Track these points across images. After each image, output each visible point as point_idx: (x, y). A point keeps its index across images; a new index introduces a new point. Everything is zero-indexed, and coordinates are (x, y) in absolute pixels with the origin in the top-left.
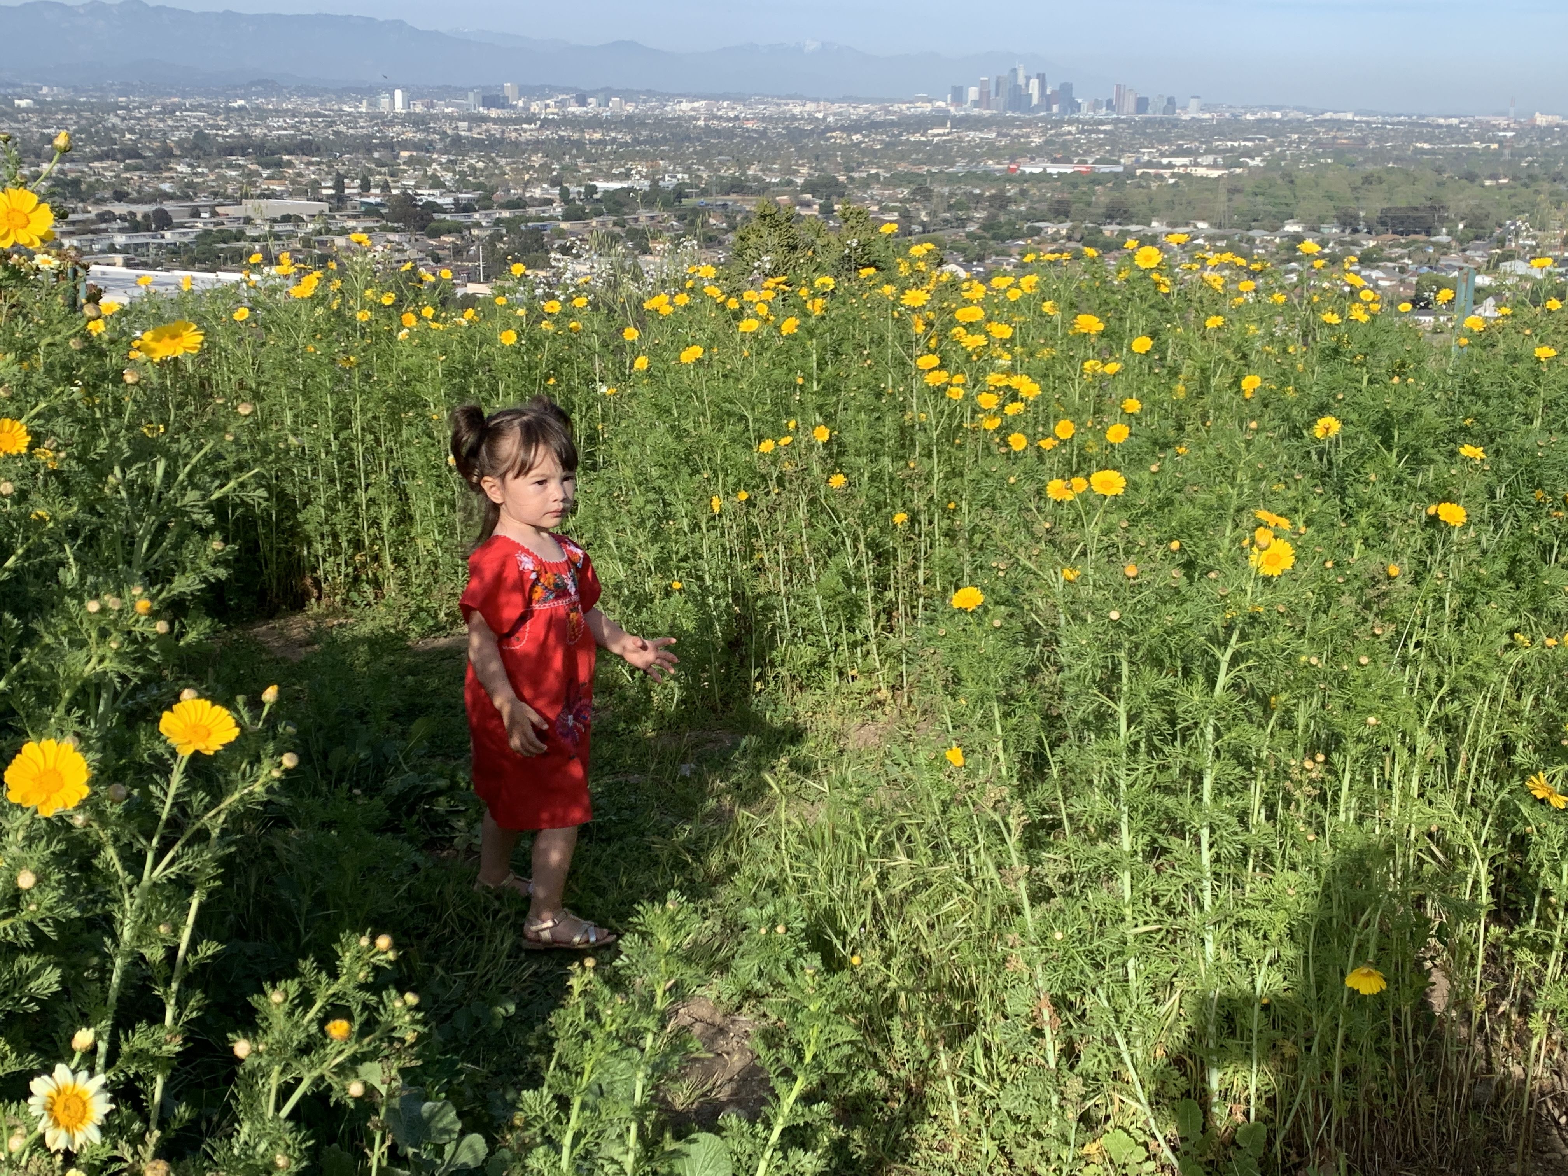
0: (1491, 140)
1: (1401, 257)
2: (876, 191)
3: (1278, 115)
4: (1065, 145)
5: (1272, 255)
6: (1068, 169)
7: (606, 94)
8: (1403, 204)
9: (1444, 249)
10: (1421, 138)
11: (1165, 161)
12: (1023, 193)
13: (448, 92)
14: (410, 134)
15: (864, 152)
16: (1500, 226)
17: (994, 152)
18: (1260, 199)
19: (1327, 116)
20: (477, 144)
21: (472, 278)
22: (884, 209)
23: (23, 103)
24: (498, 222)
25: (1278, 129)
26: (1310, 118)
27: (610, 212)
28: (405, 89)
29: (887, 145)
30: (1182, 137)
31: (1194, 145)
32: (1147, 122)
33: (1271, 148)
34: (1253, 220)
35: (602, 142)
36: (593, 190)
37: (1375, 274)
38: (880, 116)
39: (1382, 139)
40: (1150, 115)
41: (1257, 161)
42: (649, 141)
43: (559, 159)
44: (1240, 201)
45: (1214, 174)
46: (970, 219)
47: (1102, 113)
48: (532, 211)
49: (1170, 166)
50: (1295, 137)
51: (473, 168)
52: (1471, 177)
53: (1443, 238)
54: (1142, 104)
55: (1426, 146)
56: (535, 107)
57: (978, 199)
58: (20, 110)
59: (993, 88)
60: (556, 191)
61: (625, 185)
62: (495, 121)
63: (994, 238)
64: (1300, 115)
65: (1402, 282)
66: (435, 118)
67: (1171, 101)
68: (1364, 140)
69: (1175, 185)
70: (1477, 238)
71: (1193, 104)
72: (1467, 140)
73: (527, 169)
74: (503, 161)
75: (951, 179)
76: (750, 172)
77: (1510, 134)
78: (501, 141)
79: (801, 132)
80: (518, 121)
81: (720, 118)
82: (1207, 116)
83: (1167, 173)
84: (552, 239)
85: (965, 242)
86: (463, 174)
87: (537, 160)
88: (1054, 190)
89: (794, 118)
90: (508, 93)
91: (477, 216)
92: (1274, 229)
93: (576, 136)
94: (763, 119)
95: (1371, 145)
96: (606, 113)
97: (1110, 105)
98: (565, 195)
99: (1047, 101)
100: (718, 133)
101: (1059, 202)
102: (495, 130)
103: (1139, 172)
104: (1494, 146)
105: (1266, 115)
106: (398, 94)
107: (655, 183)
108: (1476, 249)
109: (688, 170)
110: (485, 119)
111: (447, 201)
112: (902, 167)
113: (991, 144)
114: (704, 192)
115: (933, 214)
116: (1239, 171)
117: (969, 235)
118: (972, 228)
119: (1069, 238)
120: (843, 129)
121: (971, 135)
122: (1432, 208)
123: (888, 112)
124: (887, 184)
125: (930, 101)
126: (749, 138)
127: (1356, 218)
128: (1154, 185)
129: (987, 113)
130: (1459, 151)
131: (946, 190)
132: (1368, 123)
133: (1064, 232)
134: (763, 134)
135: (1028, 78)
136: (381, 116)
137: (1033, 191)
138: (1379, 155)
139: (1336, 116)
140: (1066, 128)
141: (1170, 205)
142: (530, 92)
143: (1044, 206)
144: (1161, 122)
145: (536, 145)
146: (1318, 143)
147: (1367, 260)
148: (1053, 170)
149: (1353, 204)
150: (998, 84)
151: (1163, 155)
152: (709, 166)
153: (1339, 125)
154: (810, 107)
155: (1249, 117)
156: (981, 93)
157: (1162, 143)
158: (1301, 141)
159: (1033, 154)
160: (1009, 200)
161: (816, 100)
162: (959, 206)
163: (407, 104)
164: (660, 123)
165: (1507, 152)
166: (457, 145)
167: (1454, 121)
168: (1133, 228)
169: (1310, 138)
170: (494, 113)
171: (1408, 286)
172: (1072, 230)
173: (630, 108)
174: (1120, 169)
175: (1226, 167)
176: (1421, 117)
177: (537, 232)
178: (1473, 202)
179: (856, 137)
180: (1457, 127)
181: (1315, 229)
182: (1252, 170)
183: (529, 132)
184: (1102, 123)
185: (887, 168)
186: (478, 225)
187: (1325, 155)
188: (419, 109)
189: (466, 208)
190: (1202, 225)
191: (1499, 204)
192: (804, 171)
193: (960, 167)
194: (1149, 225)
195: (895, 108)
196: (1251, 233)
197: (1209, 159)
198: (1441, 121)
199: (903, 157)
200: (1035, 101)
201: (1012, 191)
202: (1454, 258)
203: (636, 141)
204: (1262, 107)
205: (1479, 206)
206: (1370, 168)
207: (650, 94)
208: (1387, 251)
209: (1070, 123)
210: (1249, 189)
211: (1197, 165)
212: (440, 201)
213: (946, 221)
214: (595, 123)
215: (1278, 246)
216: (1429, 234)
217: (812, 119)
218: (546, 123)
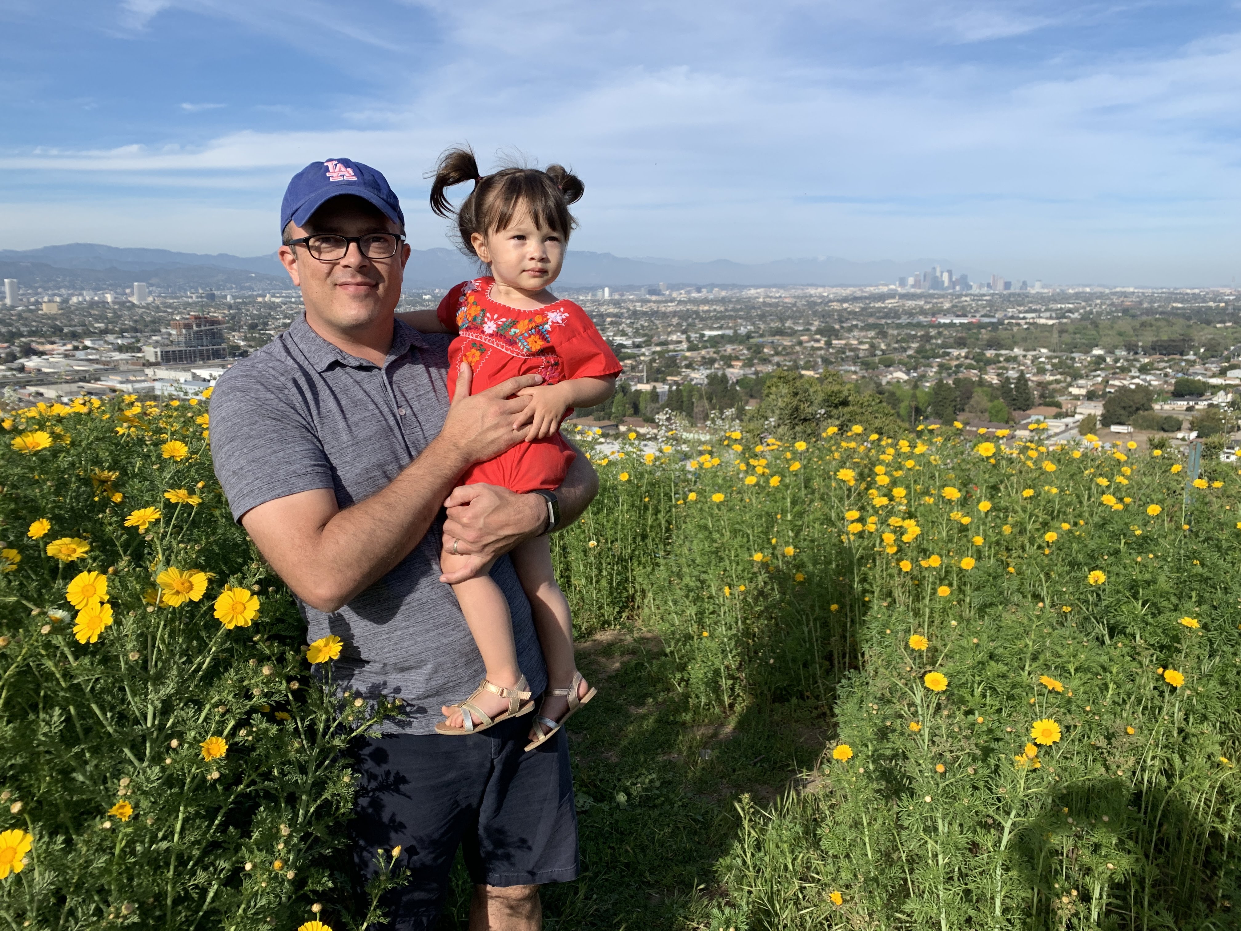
0: (1220, 301)
1: (1165, 368)
2: (856, 333)
3: (1088, 290)
4: (963, 308)
5: (1086, 367)
6: (965, 321)
7: (712, 287)
8: (1165, 338)
9: (1192, 363)
10: (1176, 301)
11: (1021, 315)
12: (940, 333)
13: (631, 288)
14: (612, 310)
15: (850, 313)
16: (1227, 349)
17: (923, 312)
18: (1078, 336)
19: (1118, 289)
20: (645, 313)
21: (640, 381)
22: (861, 343)
23: (427, 297)
24: (654, 353)
25: (1088, 298)
26: (1107, 291)
27: (712, 347)
28: (610, 287)
29: (863, 309)
30: (1031, 302)
31: (1038, 307)
32: (1010, 295)
33: (1084, 308)
34: (1072, 347)
35: (708, 311)
36: (703, 335)
37: (1148, 378)
38: (859, 294)
39: (1152, 301)
40: (1012, 290)
41: (1076, 315)
42: (734, 310)
43: (686, 320)
44: (1066, 338)
45: (1051, 322)
46: (909, 348)
47: (985, 290)
48: (671, 347)
49: (1024, 318)
50: (1098, 301)
51: (642, 326)
52: (1208, 323)
53: (1191, 357)
54: (1007, 285)
55: (1180, 305)
56: (675, 295)
57: (914, 337)
58: (425, 300)
59: (922, 278)
60: (684, 336)
61: (720, 333)
62: (655, 302)
63: (923, 357)
64: (1101, 289)
65: (1166, 382)
66: (624, 301)
67: (1025, 284)
68: (1141, 303)
69: (1028, 329)
70: (1213, 357)
71: (1038, 284)
72: (1204, 301)
73: (670, 325)
74: (657, 322)
75: (899, 326)
76: (787, 325)
77: (1232, 298)
78: (657, 312)
79: (815, 303)
80: (666, 302)
81: (771, 297)
82: (1046, 291)
83: (1022, 322)
84: (681, 361)
85: (906, 360)
86: (637, 329)
87: (675, 321)
88: (957, 331)
89: (811, 296)
90: (661, 288)
91: (643, 350)
92: (1087, 352)
93: (695, 308)
94: (794, 297)
95: (1145, 305)
96: (711, 297)
97: (989, 286)
98: (688, 339)
99: (953, 284)
100: (770, 305)
101: (960, 338)
102: (654, 306)
103: (1006, 322)
104: (1223, 305)
105: (1081, 290)
106: (607, 290)
107: (736, 331)
108: (1212, 363)
109: (753, 324)
110: (649, 301)
111: (628, 343)
112: (871, 320)
113: (921, 308)
114: (762, 336)
115: (888, 345)
116: (1065, 320)
117: (909, 357)
118: (910, 352)
119: (966, 357)
120: (838, 301)
121: (910, 304)
122: (1184, 340)
123: (863, 292)
124: (862, 329)
125: (886, 285)
126: (786, 307)
127: (1137, 346)
128: (1015, 329)
129: (919, 291)
130: (1200, 308)
131: (895, 332)
132: (1143, 293)
133: (963, 354)
134: (794, 305)
135: (942, 273)
136: (598, 301)
137: (946, 332)
138: (1149, 312)
139: (1123, 290)
140: (964, 299)
141: (1025, 340)
142: (673, 287)
143: (952, 340)
144: (1019, 295)
145: (675, 314)
146: (1112, 304)
147: (1144, 369)
148: (957, 321)
149: (1135, 339)
150: (925, 276)
151: (1020, 312)
152: (764, 322)
153: (1125, 295)
154: (820, 290)
155: (1071, 291)
156: (916, 281)
157: (1020, 305)
158: (1102, 304)
159: (946, 313)
160: (931, 337)
161: (824, 286)
162: (903, 340)
163: (611, 294)
164: (739, 301)
165: (1230, 308)
166: (635, 314)
167: (1197, 291)
168: (1003, 352)
169: (1108, 302)
170: (654, 298)
171: (1170, 384)
172: (968, 353)
173: (723, 293)
174: (995, 320)
175: (1057, 318)
176: (1176, 289)
177: (673, 359)
178: (1209, 337)
179: (845, 305)
180: (1199, 294)
181: (1111, 352)
182: (1073, 321)
183: (671, 307)
184: (984, 295)
185: (863, 321)
186: (644, 354)
187: (1118, 312)
188: (616, 297)
189: (639, 346)
190: (1044, 350)
191: (1225, 338)
192: (816, 323)
193: (904, 320)
194: (1012, 350)
195: (867, 289)
196: (1074, 355)
197: (1048, 314)
198: (1189, 291)
199: (871, 315)
200: (946, 284)
201: (933, 332)
202: (1198, 368)
203: (726, 310)
204: (1079, 285)
205: (1213, 339)
206: (1144, 318)
207: (734, 286)
208: (1156, 365)
209: (966, 295)
210: (1071, 330)
211: (1040, 317)
212: (625, 343)
213: (895, 349)
214: (705, 301)
215: (1090, 363)
216: (1182, 354)
217: (821, 297)
218: (680, 302)
